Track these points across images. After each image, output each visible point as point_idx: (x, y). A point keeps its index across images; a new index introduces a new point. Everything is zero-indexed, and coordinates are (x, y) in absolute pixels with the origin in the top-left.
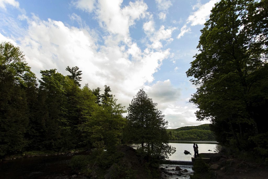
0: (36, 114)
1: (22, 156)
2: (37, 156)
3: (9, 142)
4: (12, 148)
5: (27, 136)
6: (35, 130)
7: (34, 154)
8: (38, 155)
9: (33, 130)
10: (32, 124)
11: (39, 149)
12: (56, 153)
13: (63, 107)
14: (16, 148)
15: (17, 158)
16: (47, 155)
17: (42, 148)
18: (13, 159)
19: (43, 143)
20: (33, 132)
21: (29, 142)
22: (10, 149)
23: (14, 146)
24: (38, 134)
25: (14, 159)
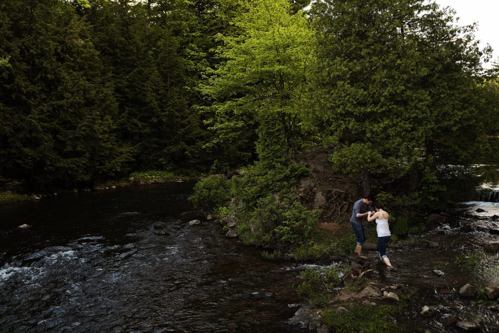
0: (130, 78)
1: (129, 181)
2: (158, 183)
3: (86, 150)
4: (101, 164)
5: (124, 135)
6: (140, 120)
7: (152, 178)
8: (161, 181)
9: (135, 121)
10: (128, 106)
11: (160, 167)
12: (202, 174)
13: (192, 49)
14: (108, 165)
15: (119, 187)
16: (180, 181)
17: (166, 164)
18: (110, 187)
19: (165, 151)
20: (136, 125)
21: (132, 149)
22: (97, 167)
23: (104, 160)
24: (148, 130)
25: (113, 188)
